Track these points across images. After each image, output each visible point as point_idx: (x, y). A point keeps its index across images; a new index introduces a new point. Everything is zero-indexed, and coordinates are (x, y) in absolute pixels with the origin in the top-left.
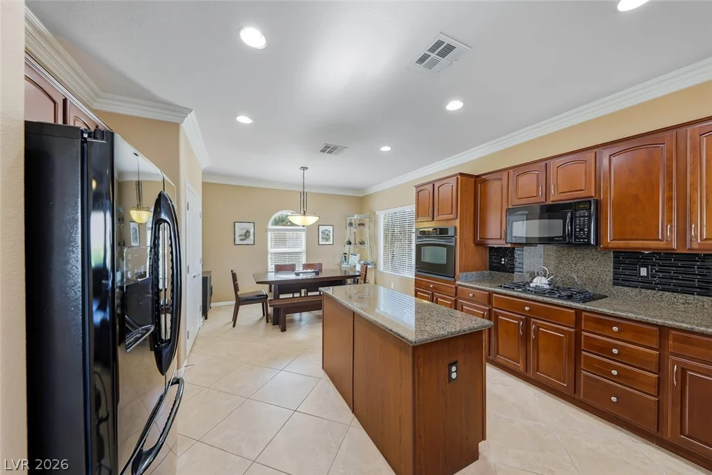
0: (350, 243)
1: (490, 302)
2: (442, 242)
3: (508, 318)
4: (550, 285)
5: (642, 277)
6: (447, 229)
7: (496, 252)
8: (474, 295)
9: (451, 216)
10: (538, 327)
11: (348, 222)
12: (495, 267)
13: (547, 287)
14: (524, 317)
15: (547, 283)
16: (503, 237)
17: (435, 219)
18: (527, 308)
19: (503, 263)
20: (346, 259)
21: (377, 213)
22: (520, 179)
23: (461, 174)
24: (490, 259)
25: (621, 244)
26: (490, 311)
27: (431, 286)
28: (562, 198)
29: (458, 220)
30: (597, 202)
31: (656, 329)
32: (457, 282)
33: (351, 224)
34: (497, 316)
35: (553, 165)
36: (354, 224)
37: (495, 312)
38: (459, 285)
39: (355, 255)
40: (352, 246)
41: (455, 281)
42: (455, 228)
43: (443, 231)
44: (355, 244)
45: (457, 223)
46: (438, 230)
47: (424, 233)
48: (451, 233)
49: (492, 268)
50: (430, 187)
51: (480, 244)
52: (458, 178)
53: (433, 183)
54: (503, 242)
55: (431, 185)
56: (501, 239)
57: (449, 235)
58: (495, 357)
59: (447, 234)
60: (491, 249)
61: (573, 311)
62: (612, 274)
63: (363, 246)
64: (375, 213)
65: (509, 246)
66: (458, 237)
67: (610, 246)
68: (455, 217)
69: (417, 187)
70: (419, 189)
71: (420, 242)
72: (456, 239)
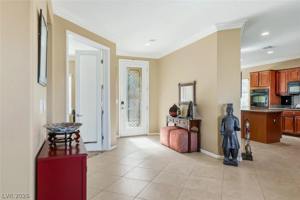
1: (282, 113)
2: (263, 94)
3: (288, 117)
6: (265, 89)
14: (293, 116)
16: (287, 92)
17: (260, 86)
18: (294, 113)
19: (287, 102)
22: (292, 73)
23: (271, 70)
24: (282, 100)
26: (282, 116)
32: (269, 108)
34: (285, 118)
37: (284, 116)
42: (269, 89)
45: (269, 87)
46: (261, 90)
47: (254, 91)
49: (282, 104)
50: (257, 74)
51: (278, 95)
52: (269, 71)
53: (259, 73)
54: (286, 94)
57: (266, 91)
58: (284, 131)
60: (282, 96)
65: (288, 95)
66: (270, 92)
68: (268, 85)
69: (251, 73)
70: (252, 74)
71: (252, 94)
72: (269, 93)
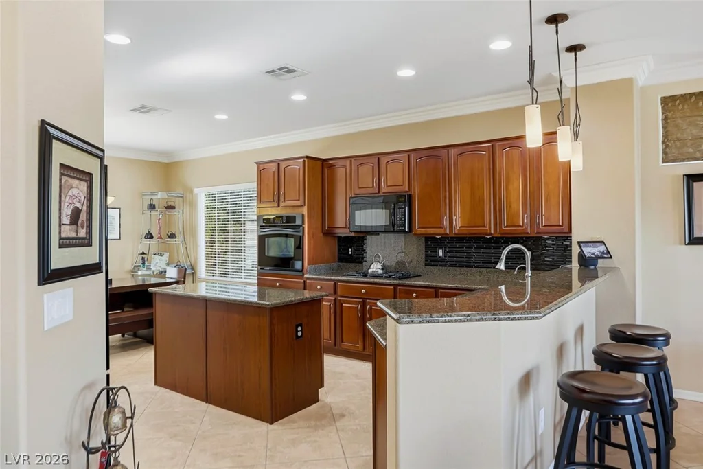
0: (150, 236)
1: (335, 292)
2: (289, 231)
3: (349, 304)
4: (382, 269)
5: (440, 257)
6: (295, 217)
7: (345, 242)
8: (321, 288)
9: (298, 203)
10: (371, 306)
11: (147, 203)
12: (344, 258)
13: (381, 271)
14: (361, 300)
15: (381, 267)
16: (348, 226)
17: (281, 205)
18: (363, 291)
19: (350, 253)
20: (144, 263)
21: (196, 190)
22: (361, 168)
23: (307, 157)
24: (339, 250)
25: (423, 230)
26: (335, 300)
27: (278, 284)
28: (390, 191)
29: (306, 207)
30: (410, 196)
31: (433, 290)
32: (305, 276)
33: (152, 207)
34: (342, 304)
35: (383, 160)
36: (157, 206)
37: (340, 300)
38: (308, 279)
39: (161, 255)
40: (154, 242)
41: (303, 275)
42: (303, 215)
43: (290, 219)
44: (161, 238)
45: (305, 211)
46: (284, 219)
47: (267, 221)
48: (298, 222)
49: (341, 260)
50: (274, 167)
51: (329, 233)
52: (304, 161)
53: (278, 163)
54: (348, 231)
55: (276, 164)
56: (346, 227)
57: (297, 223)
58: (340, 345)
59: (295, 222)
60: (340, 238)
61: (392, 287)
62: (423, 257)
63: (172, 241)
64: (192, 191)
65: (353, 234)
66: (306, 226)
67: (418, 232)
68: (302, 204)
69: (259, 164)
70: (262, 167)
71: (263, 232)
72: (304, 228)
